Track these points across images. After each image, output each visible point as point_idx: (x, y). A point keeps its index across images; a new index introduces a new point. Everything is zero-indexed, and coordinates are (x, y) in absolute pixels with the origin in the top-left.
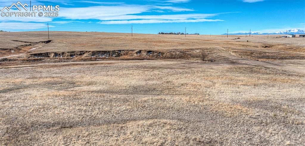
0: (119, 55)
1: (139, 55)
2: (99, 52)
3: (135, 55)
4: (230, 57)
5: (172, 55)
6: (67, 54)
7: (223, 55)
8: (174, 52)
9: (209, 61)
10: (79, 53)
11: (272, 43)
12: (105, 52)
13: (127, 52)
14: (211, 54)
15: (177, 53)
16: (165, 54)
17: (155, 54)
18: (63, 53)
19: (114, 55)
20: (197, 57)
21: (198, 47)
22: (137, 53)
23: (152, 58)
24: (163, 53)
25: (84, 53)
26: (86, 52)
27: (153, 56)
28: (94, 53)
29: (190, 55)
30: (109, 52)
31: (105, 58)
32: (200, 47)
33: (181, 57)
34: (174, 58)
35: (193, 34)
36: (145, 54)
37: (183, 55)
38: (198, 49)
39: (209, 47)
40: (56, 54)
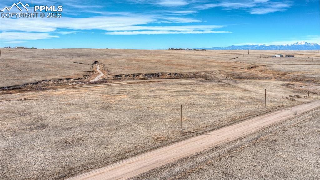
0: (159, 76)
1: (170, 76)
2: (148, 74)
3: (168, 76)
4: (220, 78)
5: (189, 76)
6: (131, 75)
7: (217, 77)
8: (190, 74)
9: (209, 80)
10: (137, 75)
11: (259, 64)
12: (151, 74)
13: (163, 74)
14: (211, 75)
15: (192, 75)
16: (185, 75)
17: (179, 75)
18: (129, 75)
19: (156, 76)
20: (203, 77)
21: (203, 71)
22: (169, 74)
23: (178, 78)
24: (183, 75)
25: (139, 75)
26: (141, 74)
27: (178, 77)
28: (146, 75)
29: (199, 76)
30: (154, 74)
31: (152, 78)
32: (204, 70)
33: (194, 77)
34: (190, 78)
35: (200, 50)
36: (173, 75)
37: (195, 76)
38: (203, 72)
39: (210, 70)
40: (126, 76)
